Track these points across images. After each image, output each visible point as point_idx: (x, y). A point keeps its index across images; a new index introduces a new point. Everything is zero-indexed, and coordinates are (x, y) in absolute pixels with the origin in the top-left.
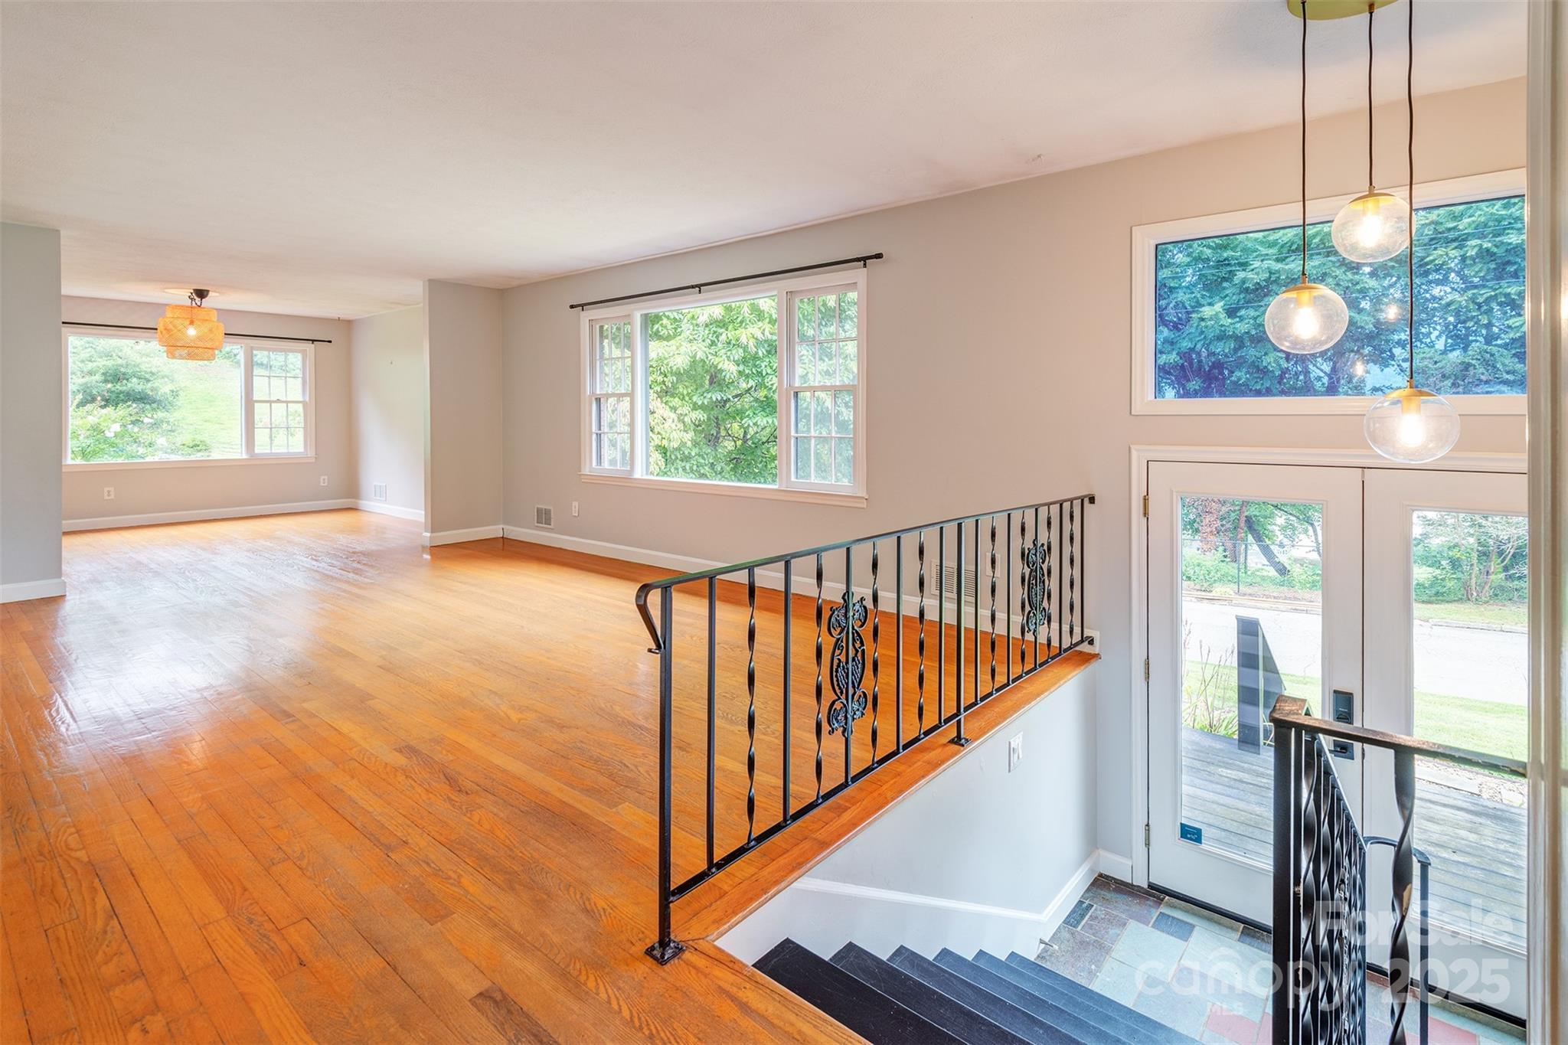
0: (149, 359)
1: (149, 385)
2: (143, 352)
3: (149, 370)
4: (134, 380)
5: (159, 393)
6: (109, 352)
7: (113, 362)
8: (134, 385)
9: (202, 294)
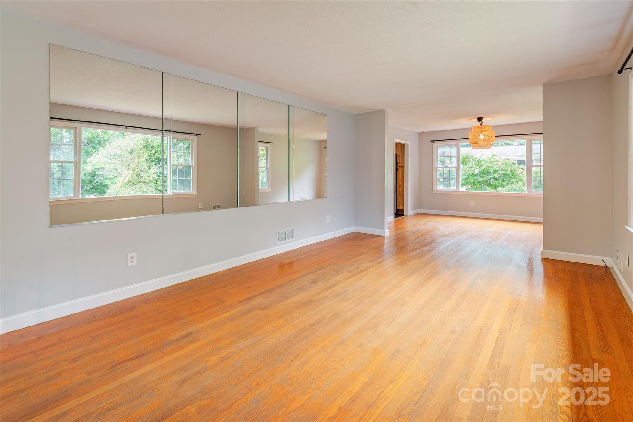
9: (480, 119)
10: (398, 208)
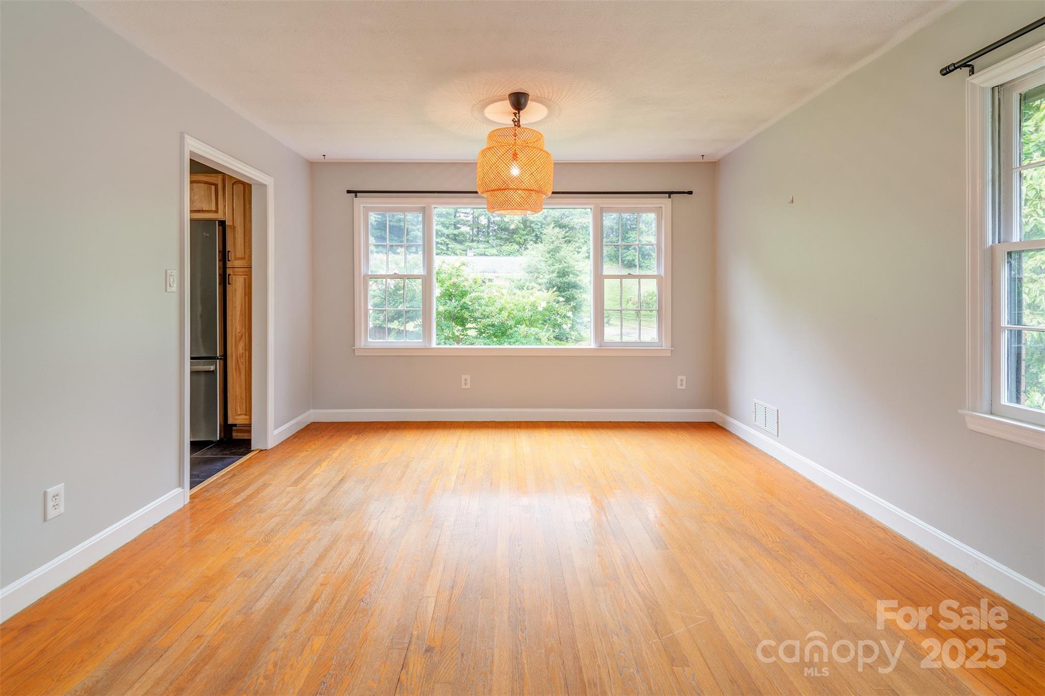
0: (579, 263)
2: (576, 259)
3: (578, 269)
4: (572, 275)
6: (561, 260)
7: (562, 265)
8: (571, 278)
9: (518, 101)
10: (230, 421)
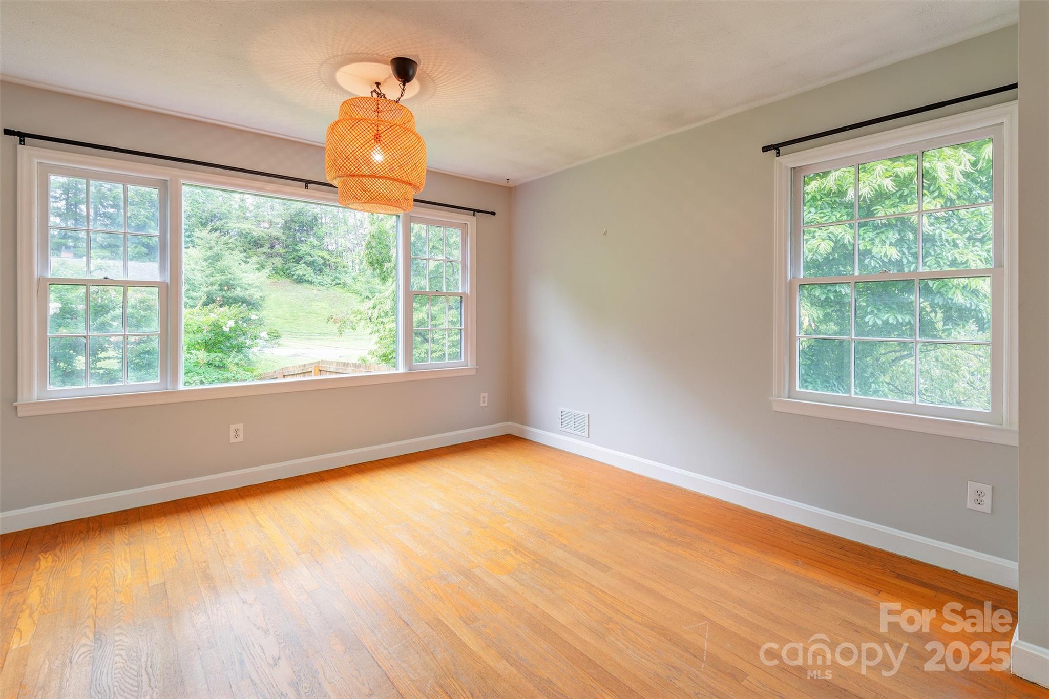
0: (248, 274)
1: (248, 292)
2: (244, 270)
3: (247, 282)
4: (239, 289)
5: (253, 299)
6: (224, 270)
7: (225, 277)
8: (238, 292)
